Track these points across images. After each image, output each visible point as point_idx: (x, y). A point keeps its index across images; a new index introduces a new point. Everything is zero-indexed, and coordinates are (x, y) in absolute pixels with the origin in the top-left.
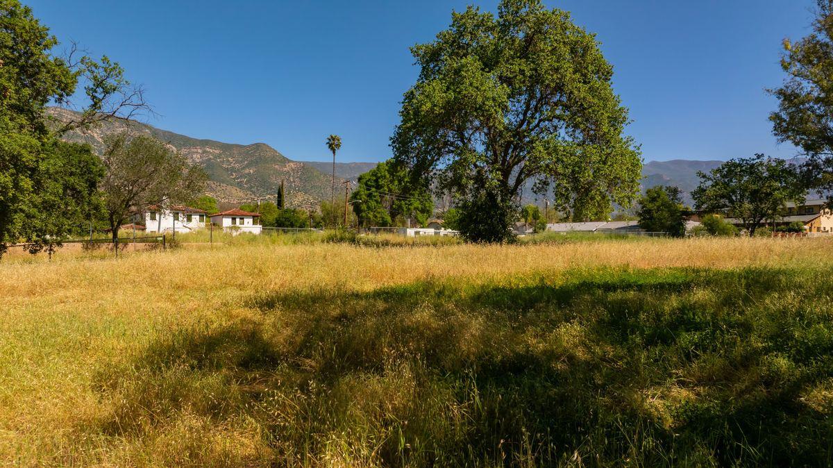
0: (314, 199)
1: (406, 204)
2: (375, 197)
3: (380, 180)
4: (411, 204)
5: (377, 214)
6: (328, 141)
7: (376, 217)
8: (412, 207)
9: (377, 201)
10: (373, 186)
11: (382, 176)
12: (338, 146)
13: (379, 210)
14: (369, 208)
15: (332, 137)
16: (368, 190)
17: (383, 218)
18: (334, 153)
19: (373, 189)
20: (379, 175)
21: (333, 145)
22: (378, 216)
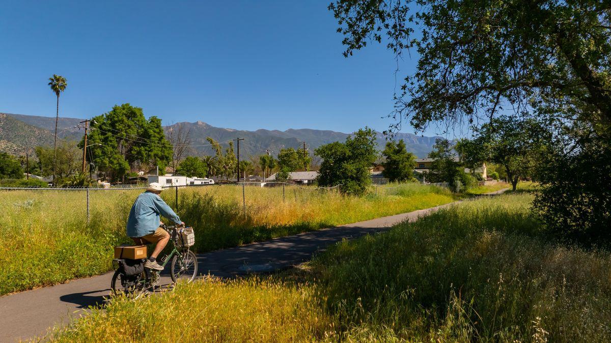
0: (18, 146)
1: (146, 150)
2: (111, 141)
3: (117, 124)
4: (151, 151)
5: (113, 160)
6: (50, 81)
7: (111, 162)
8: (152, 154)
9: (113, 147)
10: (109, 131)
11: (120, 121)
12: (64, 87)
13: (116, 156)
14: (104, 153)
15: (55, 77)
16: (103, 134)
17: (120, 164)
18: (58, 93)
19: (110, 134)
20: (116, 119)
21: (57, 86)
22: (115, 162)
